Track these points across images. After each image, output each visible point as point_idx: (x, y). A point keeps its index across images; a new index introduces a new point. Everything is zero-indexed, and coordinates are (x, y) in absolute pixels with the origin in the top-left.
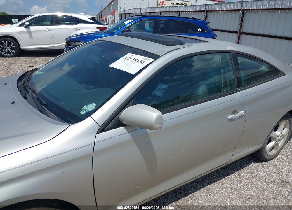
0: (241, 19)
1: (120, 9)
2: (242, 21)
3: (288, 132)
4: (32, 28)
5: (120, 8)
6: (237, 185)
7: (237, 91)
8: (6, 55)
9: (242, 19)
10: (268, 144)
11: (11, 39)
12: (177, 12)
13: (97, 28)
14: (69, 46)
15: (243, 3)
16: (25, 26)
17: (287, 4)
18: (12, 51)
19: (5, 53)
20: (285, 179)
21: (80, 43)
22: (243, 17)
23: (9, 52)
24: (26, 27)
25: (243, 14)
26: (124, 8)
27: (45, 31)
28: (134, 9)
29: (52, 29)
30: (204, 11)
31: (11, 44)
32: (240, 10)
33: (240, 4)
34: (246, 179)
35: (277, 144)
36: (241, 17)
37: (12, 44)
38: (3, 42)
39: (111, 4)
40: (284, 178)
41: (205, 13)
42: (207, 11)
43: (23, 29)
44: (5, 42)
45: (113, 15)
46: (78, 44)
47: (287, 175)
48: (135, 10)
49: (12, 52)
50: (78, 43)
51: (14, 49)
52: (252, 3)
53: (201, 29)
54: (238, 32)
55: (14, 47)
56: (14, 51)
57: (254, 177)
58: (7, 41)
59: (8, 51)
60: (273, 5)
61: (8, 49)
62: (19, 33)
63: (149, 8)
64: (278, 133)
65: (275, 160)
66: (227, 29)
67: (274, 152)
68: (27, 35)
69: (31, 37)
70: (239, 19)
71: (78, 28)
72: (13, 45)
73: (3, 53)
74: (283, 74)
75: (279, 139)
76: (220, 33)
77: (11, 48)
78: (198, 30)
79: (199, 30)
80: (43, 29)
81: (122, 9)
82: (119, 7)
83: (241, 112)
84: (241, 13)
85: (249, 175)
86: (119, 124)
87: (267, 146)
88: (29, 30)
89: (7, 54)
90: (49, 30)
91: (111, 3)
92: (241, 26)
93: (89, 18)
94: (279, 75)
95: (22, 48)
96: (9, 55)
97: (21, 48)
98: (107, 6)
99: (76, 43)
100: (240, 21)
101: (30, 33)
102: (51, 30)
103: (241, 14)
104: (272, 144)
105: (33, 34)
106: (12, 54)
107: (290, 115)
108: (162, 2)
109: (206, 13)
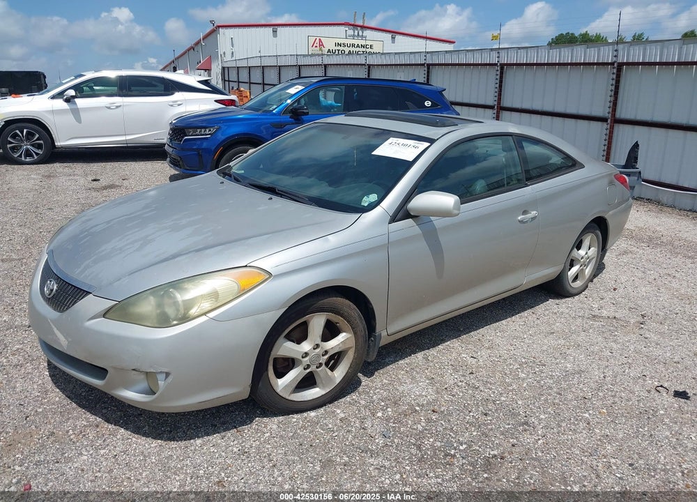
0: (498, 81)
1: (223, 56)
2: (500, 86)
3: (596, 253)
4: (80, 102)
5: (224, 53)
6: (534, 322)
7: (527, 186)
8: (23, 159)
9: (501, 82)
10: (569, 270)
11: (35, 126)
12: (364, 65)
13: (216, 101)
14: (183, 137)
15: (500, 51)
16: (65, 97)
17: (581, 57)
18: (37, 151)
19: (20, 156)
20: (596, 314)
21: (207, 130)
22: (501, 77)
23: (28, 154)
24: (67, 101)
25: (502, 73)
26: (232, 53)
27: (109, 108)
28: (260, 57)
29: (125, 104)
30: (423, 65)
31: (33, 135)
32: (496, 65)
33: (494, 54)
34: (544, 315)
35: (582, 269)
36: (498, 77)
37: (37, 136)
38: (17, 131)
39: (199, 45)
40: (597, 312)
41: (426, 69)
42: (429, 65)
43: (60, 104)
44: (22, 133)
45: (206, 70)
46: (203, 133)
47: (599, 310)
48: (263, 59)
49: (37, 154)
50: (203, 130)
51: (39, 146)
52: (517, 52)
53: (430, 103)
54: (496, 107)
55: (42, 142)
56: (40, 152)
57: (555, 313)
58: (25, 131)
59: (27, 150)
60: (556, 57)
61: (26, 146)
62: (53, 112)
63: (297, 55)
64: (582, 252)
65: (581, 295)
66: (473, 101)
67: (578, 284)
68: (71, 117)
69: (78, 120)
70: (494, 81)
71: (176, 102)
72: (38, 139)
73: (16, 156)
74: (582, 166)
75: (584, 262)
76: (465, 108)
77: (33, 145)
78: (426, 104)
79: (428, 104)
80: (103, 105)
81: (228, 58)
82: (220, 52)
83: (534, 213)
84: (497, 70)
85: (547, 312)
86: (407, 215)
87: (569, 273)
88: (73, 107)
89: (25, 158)
90: (117, 107)
91: (198, 43)
92: (500, 95)
93: (198, 82)
94: (577, 168)
95: (59, 144)
96: (28, 159)
97: (56, 144)
98: (189, 50)
99: (199, 130)
100: (497, 86)
101: (76, 112)
102: (120, 106)
103: (499, 73)
104: (575, 269)
105: (83, 115)
106: (36, 157)
107: (596, 225)
108: (318, 41)
109: (428, 68)
